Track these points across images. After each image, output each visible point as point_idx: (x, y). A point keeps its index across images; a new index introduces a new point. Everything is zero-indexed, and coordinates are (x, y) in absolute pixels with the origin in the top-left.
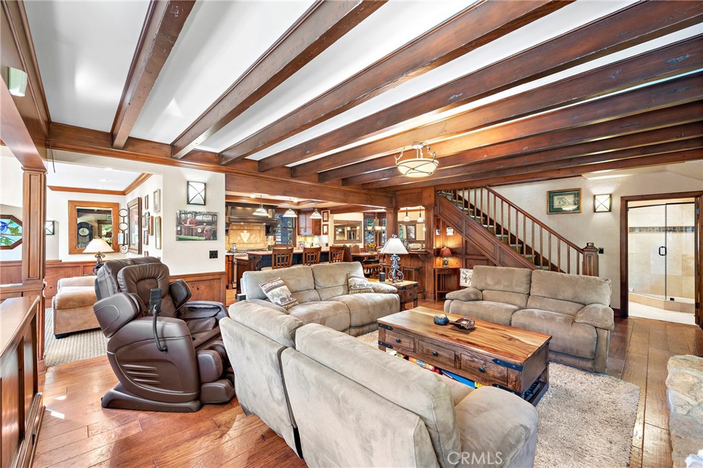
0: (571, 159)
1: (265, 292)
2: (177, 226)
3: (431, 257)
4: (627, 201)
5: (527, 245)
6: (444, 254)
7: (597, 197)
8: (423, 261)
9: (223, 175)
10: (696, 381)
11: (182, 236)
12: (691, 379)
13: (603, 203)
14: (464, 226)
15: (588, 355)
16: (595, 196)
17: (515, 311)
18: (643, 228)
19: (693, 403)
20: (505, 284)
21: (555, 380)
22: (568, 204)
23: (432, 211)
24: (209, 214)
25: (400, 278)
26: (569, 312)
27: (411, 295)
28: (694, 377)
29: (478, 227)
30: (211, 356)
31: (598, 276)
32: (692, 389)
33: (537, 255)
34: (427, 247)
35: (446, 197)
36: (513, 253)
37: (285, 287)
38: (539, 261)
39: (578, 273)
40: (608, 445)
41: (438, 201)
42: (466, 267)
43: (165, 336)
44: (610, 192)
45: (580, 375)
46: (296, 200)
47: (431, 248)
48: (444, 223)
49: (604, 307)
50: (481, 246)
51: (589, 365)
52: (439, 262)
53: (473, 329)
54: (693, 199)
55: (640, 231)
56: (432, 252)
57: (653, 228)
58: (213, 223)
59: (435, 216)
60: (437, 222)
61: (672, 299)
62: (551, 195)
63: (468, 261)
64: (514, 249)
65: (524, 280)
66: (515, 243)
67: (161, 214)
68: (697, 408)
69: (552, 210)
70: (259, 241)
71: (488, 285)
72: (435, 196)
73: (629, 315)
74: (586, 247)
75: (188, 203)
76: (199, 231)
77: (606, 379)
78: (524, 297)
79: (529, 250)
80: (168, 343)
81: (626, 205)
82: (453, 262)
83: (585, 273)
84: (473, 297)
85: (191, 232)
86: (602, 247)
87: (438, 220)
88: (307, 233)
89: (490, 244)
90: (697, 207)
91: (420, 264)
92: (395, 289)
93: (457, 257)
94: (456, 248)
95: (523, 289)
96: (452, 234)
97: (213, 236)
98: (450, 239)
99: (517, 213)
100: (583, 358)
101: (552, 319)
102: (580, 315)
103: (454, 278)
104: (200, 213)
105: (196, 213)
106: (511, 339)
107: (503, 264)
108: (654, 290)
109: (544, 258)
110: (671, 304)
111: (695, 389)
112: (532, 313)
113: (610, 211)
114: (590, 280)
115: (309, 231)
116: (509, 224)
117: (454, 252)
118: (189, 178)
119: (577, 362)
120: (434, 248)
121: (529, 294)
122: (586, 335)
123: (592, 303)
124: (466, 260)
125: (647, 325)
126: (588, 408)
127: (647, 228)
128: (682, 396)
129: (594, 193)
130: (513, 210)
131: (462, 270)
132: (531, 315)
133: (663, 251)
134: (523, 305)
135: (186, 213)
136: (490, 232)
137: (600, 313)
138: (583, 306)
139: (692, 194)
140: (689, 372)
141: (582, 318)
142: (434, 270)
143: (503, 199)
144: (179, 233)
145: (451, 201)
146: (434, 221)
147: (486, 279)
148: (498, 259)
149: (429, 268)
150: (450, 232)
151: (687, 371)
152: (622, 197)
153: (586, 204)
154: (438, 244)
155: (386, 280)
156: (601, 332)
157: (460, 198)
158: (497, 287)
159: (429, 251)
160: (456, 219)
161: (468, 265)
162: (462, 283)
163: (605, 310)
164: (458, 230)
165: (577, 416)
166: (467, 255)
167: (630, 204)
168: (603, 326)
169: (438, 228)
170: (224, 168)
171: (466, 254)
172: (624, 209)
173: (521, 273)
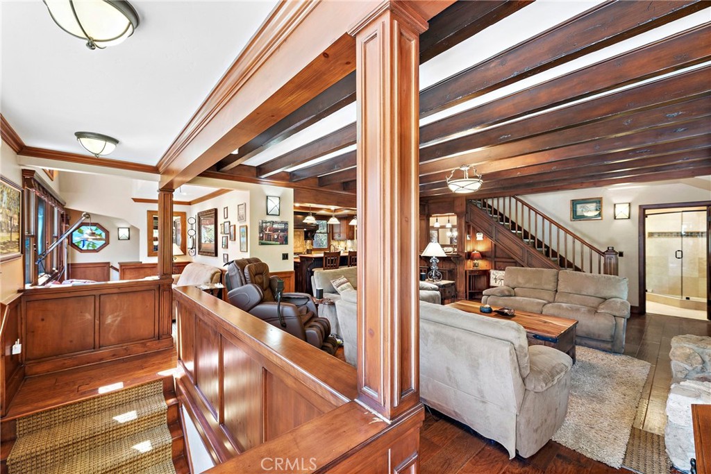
0: (593, 176)
1: (335, 288)
2: (260, 233)
3: (462, 260)
4: (644, 210)
5: (552, 250)
6: (475, 257)
7: (617, 206)
8: (455, 264)
9: (291, 191)
10: (692, 352)
11: (264, 241)
12: (688, 350)
13: (622, 211)
14: (494, 232)
15: (608, 338)
16: (615, 205)
17: (545, 304)
18: (662, 233)
19: (689, 368)
20: (535, 282)
21: (580, 358)
22: (590, 210)
23: (464, 218)
24: (282, 222)
25: (439, 278)
26: (592, 305)
27: (449, 292)
28: (690, 348)
29: (507, 233)
30: (314, 332)
31: (617, 275)
32: (688, 358)
33: (562, 259)
34: (458, 251)
35: (476, 206)
36: (540, 255)
37: (349, 283)
38: (563, 263)
39: (600, 273)
40: (623, 396)
41: (469, 210)
42: (495, 269)
43: (284, 315)
44: (629, 202)
45: (601, 355)
46: (333, 208)
47: (463, 252)
48: (474, 228)
49: (622, 300)
50: (510, 250)
51: (609, 346)
52: (469, 265)
53: (513, 316)
54: (705, 208)
55: (659, 236)
56: (464, 256)
57: (671, 233)
58: (285, 230)
59: (466, 222)
60: (468, 227)
61: (688, 298)
62: (574, 203)
63: (497, 263)
64: (541, 252)
65: (552, 279)
66: (542, 247)
67: (248, 223)
68: (693, 372)
69: (576, 217)
70: (299, 245)
71: (520, 283)
72: (467, 204)
73: (647, 311)
74: (607, 251)
75: (267, 214)
76: (276, 237)
77: (623, 357)
78: (552, 293)
79: (555, 254)
80: (286, 321)
81: (644, 212)
82: (482, 265)
83: (605, 273)
84: (507, 293)
85: (269, 238)
86: (621, 250)
87: (469, 226)
88: (341, 238)
89: (519, 248)
90: (709, 215)
91: (452, 266)
92: (436, 287)
93: (486, 260)
94: (486, 252)
95: (551, 286)
96: (481, 239)
97: (285, 241)
98: (480, 243)
99: (543, 220)
100: (604, 341)
101: (578, 310)
102: (601, 307)
103: (484, 279)
104: (276, 222)
105: (273, 222)
106: (545, 322)
107: (530, 265)
108: (671, 291)
109: (568, 261)
110: (687, 303)
111: (691, 357)
112: (560, 305)
113: (629, 218)
114: (610, 279)
115: (343, 236)
116: (536, 230)
117: (483, 256)
118: (268, 193)
119: (598, 344)
120: (466, 251)
121: (556, 291)
122: (606, 322)
123: (611, 298)
124: (495, 262)
125: (663, 320)
126: (608, 375)
127: (665, 233)
128: (682, 364)
129: (615, 202)
130: (539, 218)
131: (492, 272)
132: (560, 308)
133: (680, 255)
134: (551, 300)
135: (266, 223)
136: (518, 237)
137: (619, 305)
138: (603, 300)
139: (705, 203)
140: (687, 345)
141: (603, 309)
142: (466, 272)
143: (530, 208)
144: (261, 238)
145: (481, 209)
146: (465, 227)
147: (517, 278)
148: (526, 261)
149: (460, 270)
150: (480, 237)
151: (685, 345)
152: (640, 206)
153: (607, 211)
154: (468, 248)
155: (427, 280)
156: (619, 319)
157: (490, 207)
158: (527, 285)
159: (461, 254)
160: (486, 225)
161: (497, 268)
162: (492, 283)
163: (622, 303)
164: (488, 234)
165: (599, 380)
166: (498, 258)
167: (647, 212)
168: (621, 315)
169: (469, 233)
170: (293, 184)
171: (495, 257)
172: (642, 217)
173: (549, 273)
